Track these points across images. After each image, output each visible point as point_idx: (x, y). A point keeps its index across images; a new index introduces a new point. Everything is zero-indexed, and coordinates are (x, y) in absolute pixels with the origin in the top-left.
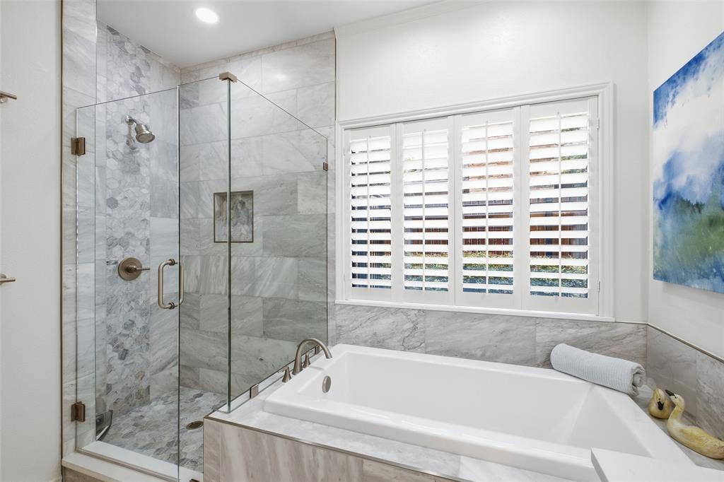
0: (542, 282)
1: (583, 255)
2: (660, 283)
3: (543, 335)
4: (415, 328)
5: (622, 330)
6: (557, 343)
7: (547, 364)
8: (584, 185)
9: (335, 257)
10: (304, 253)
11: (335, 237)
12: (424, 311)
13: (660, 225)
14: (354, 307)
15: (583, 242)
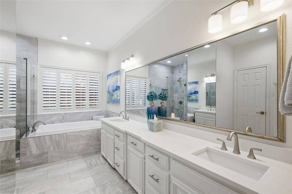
0: (91, 105)
1: (98, 100)
2: (108, 104)
3: (91, 115)
4: (63, 118)
5: (103, 112)
6: (93, 116)
7: (92, 119)
8: (98, 88)
9: (37, 102)
10: (23, 101)
11: (37, 96)
12: (66, 113)
13: (108, 95)
14: (44, 115)
15: (98, 98)
